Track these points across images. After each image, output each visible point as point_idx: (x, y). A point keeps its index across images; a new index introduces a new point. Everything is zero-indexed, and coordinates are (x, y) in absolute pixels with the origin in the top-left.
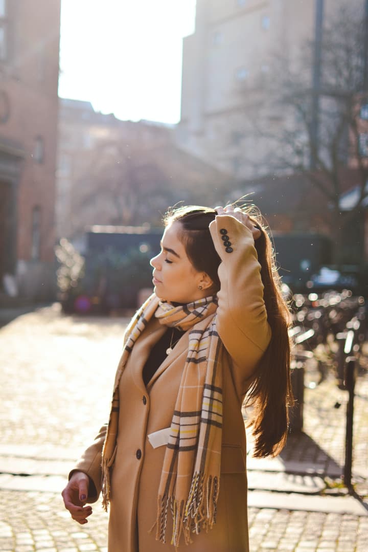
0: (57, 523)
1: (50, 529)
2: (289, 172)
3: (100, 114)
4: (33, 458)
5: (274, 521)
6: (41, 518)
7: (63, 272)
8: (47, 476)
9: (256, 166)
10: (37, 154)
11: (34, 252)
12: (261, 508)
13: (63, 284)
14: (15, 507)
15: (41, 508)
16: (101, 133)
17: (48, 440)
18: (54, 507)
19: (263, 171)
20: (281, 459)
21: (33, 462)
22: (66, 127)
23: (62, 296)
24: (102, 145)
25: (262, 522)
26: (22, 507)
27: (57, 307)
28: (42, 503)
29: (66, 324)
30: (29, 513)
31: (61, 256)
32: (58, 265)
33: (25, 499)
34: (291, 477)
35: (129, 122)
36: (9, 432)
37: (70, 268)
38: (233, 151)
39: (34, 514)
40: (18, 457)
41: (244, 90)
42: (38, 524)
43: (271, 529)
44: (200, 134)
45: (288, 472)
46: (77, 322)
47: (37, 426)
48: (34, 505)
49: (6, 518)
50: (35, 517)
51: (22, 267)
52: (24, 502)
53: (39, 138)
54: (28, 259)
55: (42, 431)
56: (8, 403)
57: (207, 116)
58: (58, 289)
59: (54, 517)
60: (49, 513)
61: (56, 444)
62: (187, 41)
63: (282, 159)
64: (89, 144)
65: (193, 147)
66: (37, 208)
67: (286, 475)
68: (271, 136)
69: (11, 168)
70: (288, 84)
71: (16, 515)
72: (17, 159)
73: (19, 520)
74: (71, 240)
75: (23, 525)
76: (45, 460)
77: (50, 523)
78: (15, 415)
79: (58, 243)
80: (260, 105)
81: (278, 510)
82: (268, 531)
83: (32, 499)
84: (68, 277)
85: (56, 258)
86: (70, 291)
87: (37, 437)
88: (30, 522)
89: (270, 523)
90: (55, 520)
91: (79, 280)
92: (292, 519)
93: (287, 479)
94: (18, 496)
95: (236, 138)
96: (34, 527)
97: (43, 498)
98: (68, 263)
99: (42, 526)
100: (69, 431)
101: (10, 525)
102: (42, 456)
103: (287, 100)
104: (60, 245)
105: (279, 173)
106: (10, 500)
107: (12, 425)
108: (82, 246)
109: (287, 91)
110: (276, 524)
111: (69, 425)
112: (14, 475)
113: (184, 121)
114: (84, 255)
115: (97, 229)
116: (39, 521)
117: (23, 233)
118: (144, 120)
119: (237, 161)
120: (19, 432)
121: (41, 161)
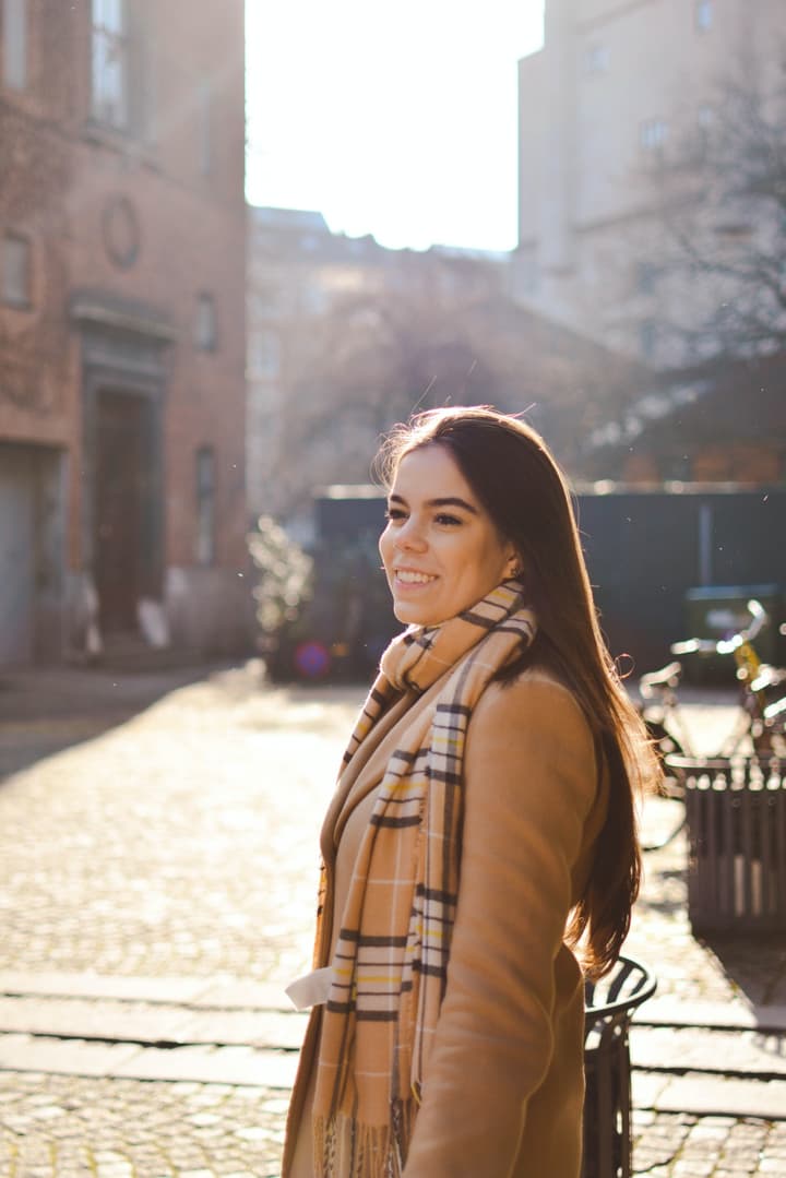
0: (234, 1153)
1: (219, 1167)
2: (768, 347)
3: (343, 237)
4: (185, 1006)
5: (731, 1144)
6: (199, 1144)
7: (266, 590)
8: (220, 1045)
9: (692, 337)
10: (203, 333)
11: (203, 550)
12: (701, 1115)
13: (269, 616)
14: (141, 1119)
15: (199, 1119)
16: (346, 280)
17: (223, 965)
18: (228, 1118)
19: (709, 348)
20: (747, 1000)
21: (189, 1015)
22: (261, 271)
23: (266, 643)
24: (348, 306)
25: (703, 1147)
26: (158, 1118)
27: (256, 667)
28: (204, 1109)
29: (275, 705)
30: (173, 1130)
31: (261, 555)
32: (257, 574)
33: (168, 1100)
34: (771, 1043)
35: (406, 253)
36: (138, 948)
37: (281, 581)
38: (639, 308)
39: (185, 1134)
40: (155, 1003)
41: (660, 170)
42: (191, 1156)
43: (721, 1164)
44: (566, 272)
45: (764, 1031)
46: (297, 700)
47: (198, 934)
48: (187, 1115)
49: (121, 1145)
50: (187, 1141)
51: (177, 583)
52: (165, 1107)
53: (206, 297)
54: (189, 563)
55: (212, 945)
56: (139, 884)
57: (579, 231)
58: (258, 627)
59: (228, 1140)
60: (220, 1132)
61: (240, 974)
62: (528, 67)
63: (750, 319)
64: (319, 307)
65: (551, 302)
66: (205, 451)
67: (760, 1039)
68: (724, 269)
69: (146, 365)
70: (758, 151)
71: (144, 1136)
72: (159, 344)
73: (152, 1148)
74: (282, 520)
75: (159, 1159)
76: (215, 1009)
77: (219, 1154)
78: (153, 910)
79: (254, 526)
80: (699, 198)
81: (740, 1118)
82: (716, 1169)
83: (182, 1100)
84: (279, 601)
85: (251, 558)
86: (283, 630)
87: (197, 959)
88: (175, 1152)
89: (720, 1149)
90: (231, 1146)
91: (302, 606)
92: (771, 1141)
93: (762, 1047)
94: (151, 1093)
95: (646, 277)
96: (184, 1164)
97: (209, 1097)
98: (279, 570)
99: (202, 1161)
100: (268, 943)
101: (131, 1160)
102: (207, 1001)
103: (756, 188)
104: (259, 531)
105: (745, 351)
106: (133, 1102)
107: (145, 932)
108: (306, 532)
109: (759, 167)
110: (735, 1151)
111: (270, 931)
112: (146, 1044)
113: (527, 245)
114: (309, 551)
115: (338, 492)
116: (196, 1150)
117: (176, 507)
118: (440, 247)
119: (649, 330)
120: (161, 947)
121: (212, 348)
